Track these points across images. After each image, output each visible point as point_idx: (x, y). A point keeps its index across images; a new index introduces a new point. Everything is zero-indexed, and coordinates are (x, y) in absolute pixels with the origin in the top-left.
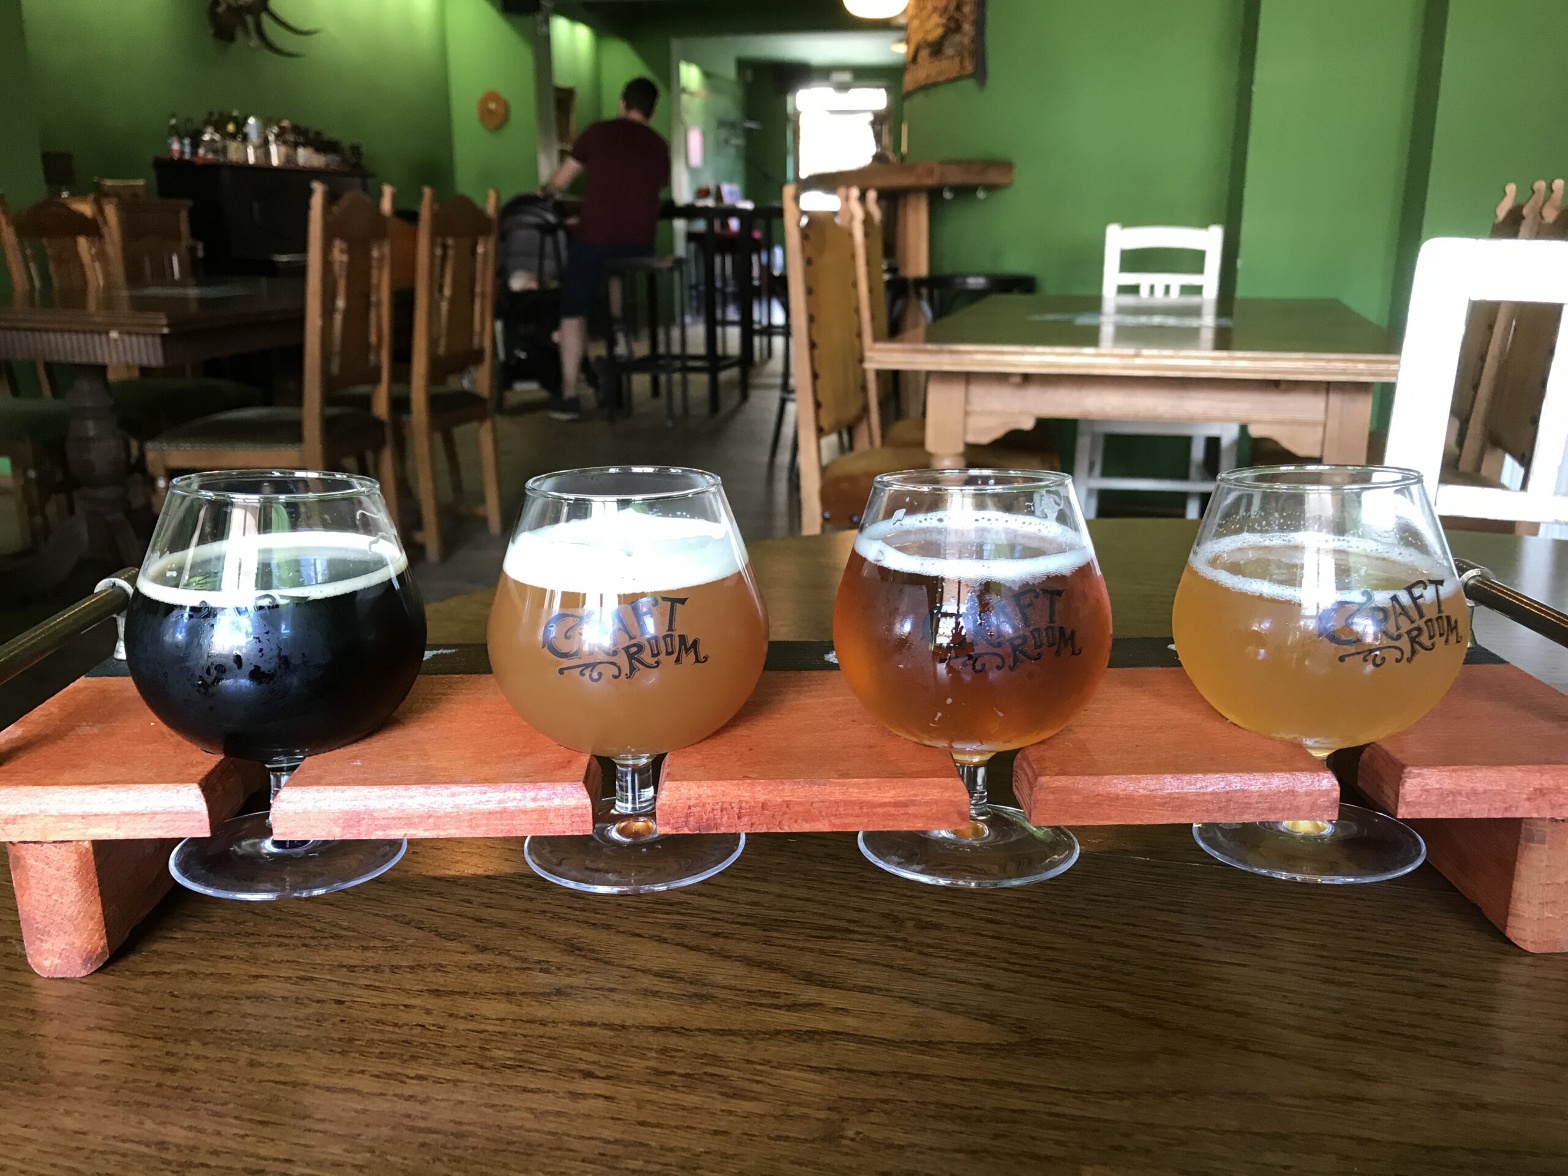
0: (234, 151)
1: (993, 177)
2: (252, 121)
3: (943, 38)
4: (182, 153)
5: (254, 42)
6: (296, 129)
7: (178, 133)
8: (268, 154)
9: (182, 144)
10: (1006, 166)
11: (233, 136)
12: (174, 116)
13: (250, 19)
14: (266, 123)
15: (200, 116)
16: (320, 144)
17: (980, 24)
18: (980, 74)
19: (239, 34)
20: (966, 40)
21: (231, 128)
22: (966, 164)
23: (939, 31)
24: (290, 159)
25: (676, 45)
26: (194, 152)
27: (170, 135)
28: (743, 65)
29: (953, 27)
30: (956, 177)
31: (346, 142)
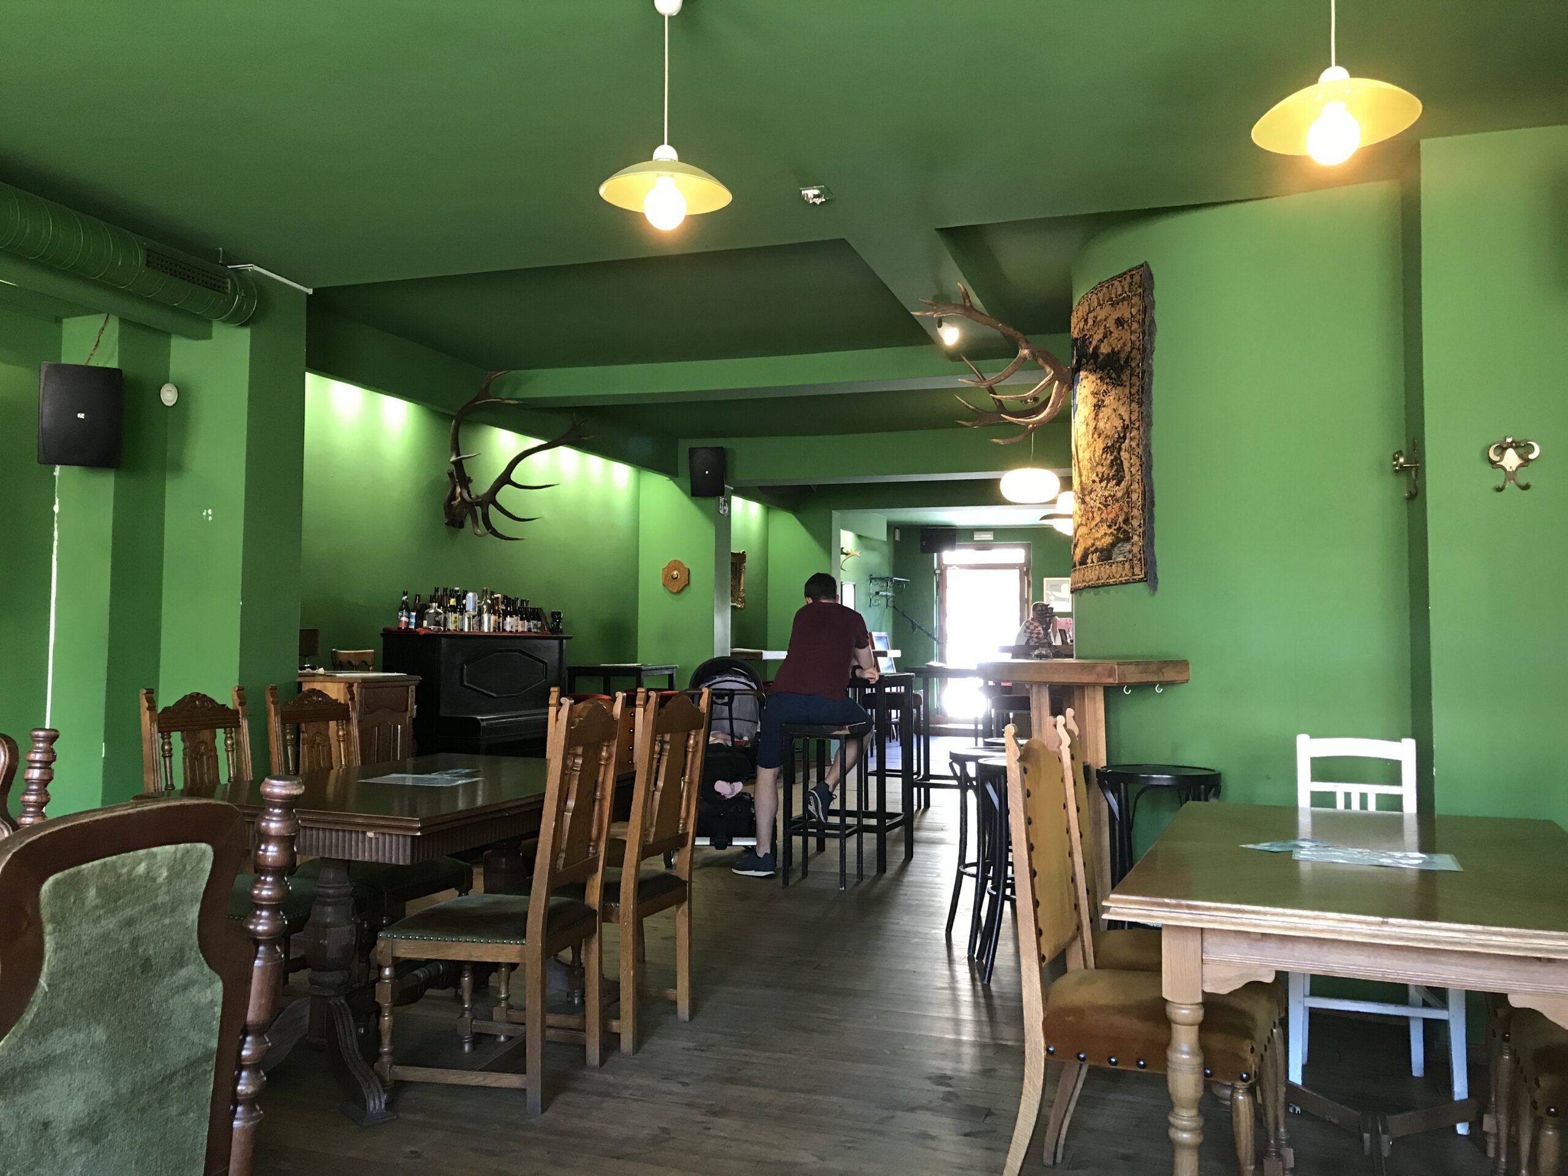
0: (453, 622)
1: (1169, 675)
2: (470, 595)
3: (1113, 545)
4: (408, 623)
5: (481, 529)
6: (507, 600)
7: (406, 607)
8: (480, 623)
9: (409, 617)
10: (1182, 665)
11: (453, 609)
12: (405, 594)
13: (478, 509)
14: (482, 595)
15: (426, 592)
16: (527, 613)
17: (1149, 537)
18: (1150, 578)
19: (468, 522)
20: (1136, 550)
21: (453, 602)
22: (1144, 664)
23: (1109, 540)
24: (498, 627)
25: (836, 515)
26: (419, 624)
27: (401, 609)
28: (892, 527)
29: (1122, 537)
30: (1134, 676)
31: (548, 609)
